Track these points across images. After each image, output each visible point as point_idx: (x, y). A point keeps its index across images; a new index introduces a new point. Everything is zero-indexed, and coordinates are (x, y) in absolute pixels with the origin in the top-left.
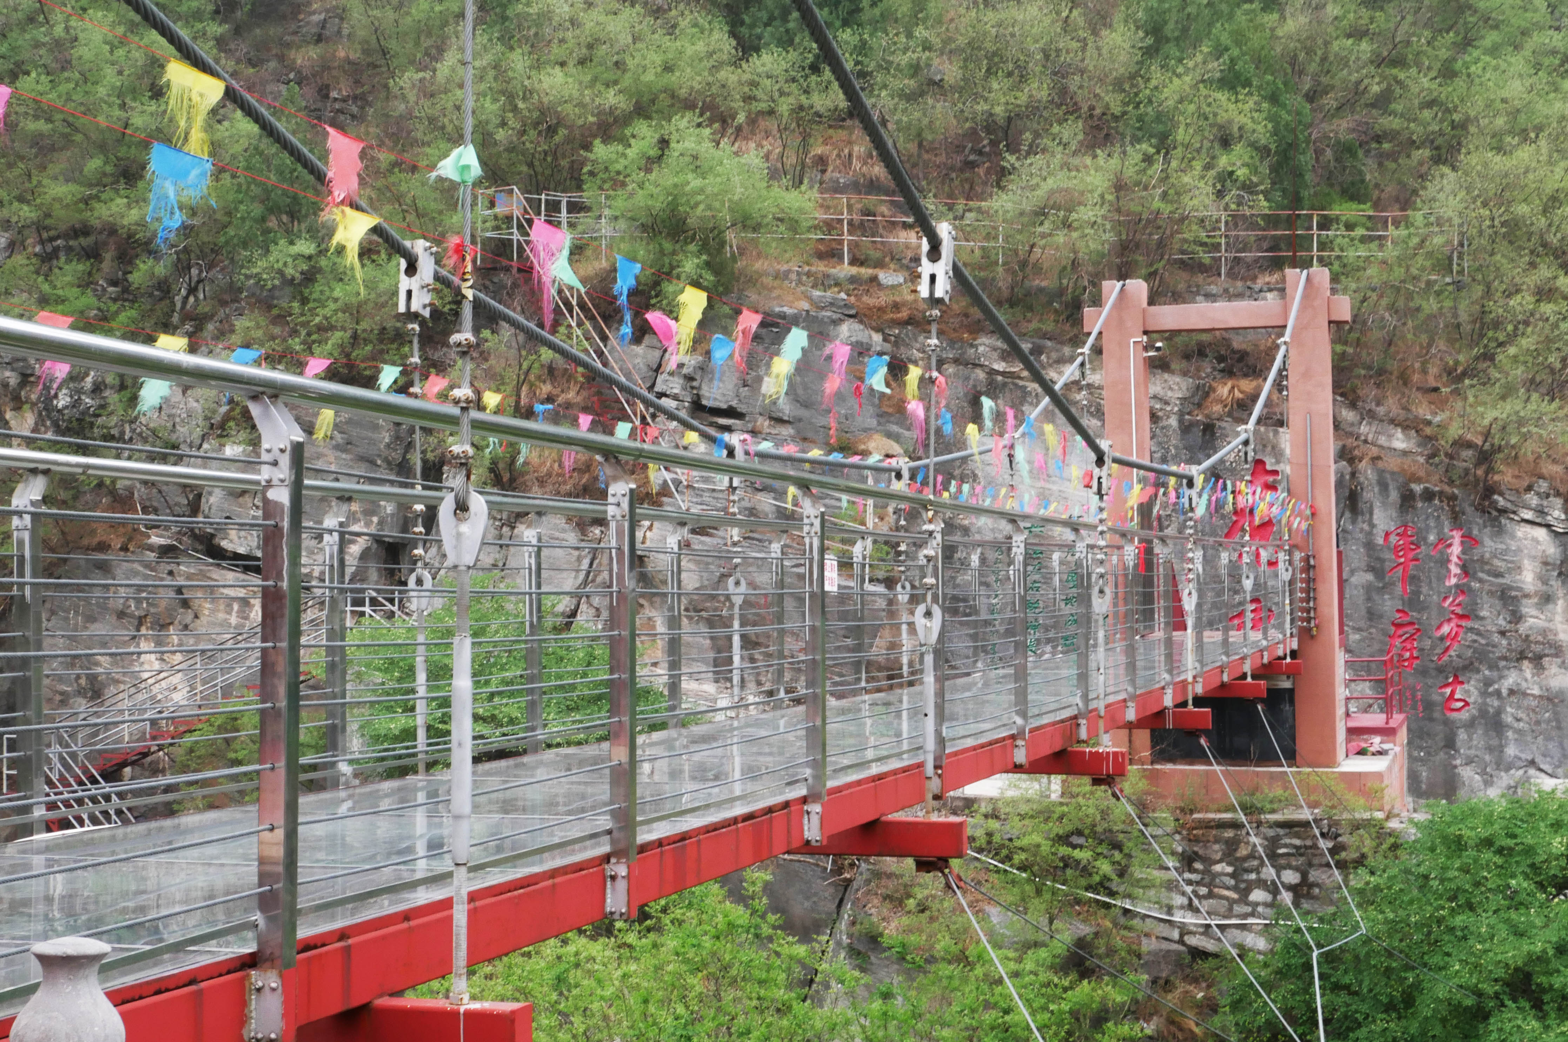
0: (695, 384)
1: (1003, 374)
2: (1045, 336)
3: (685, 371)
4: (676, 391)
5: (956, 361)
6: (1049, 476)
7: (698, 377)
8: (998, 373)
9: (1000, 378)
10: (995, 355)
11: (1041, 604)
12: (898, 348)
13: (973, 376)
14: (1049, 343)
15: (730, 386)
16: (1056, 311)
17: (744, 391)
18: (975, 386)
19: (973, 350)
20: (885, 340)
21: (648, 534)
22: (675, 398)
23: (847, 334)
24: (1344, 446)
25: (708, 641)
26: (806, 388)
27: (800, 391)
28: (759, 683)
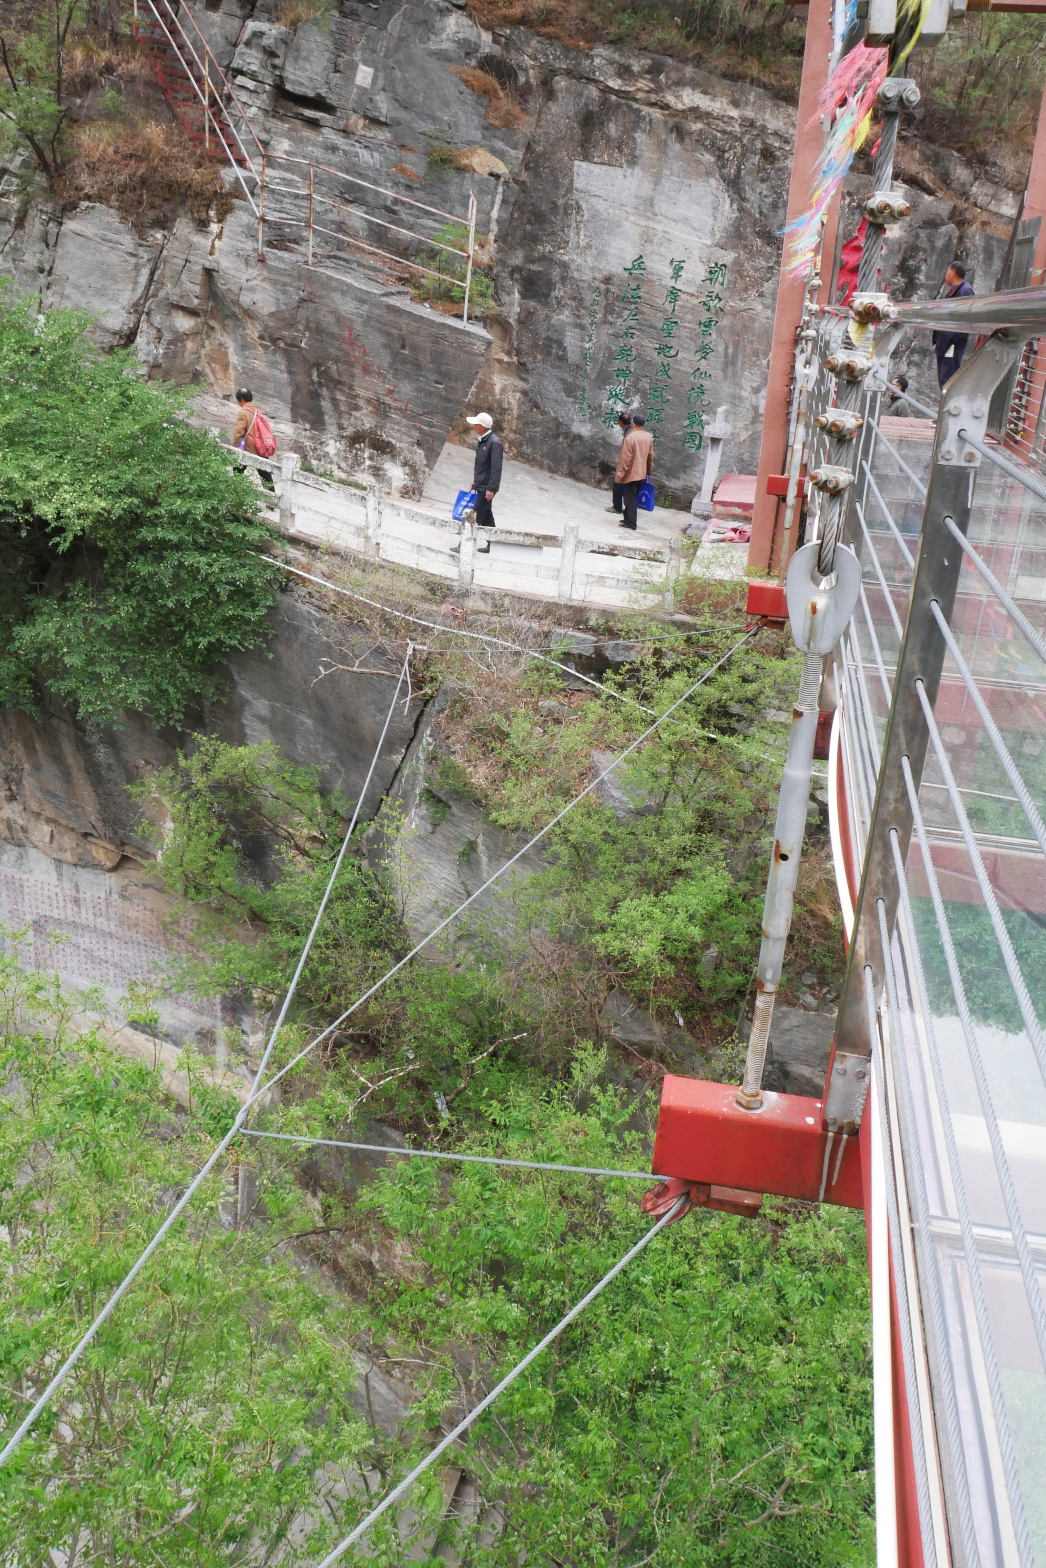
0: (277, 61)
1: (617, 93)
2: (668, 51)
3: (265, 42)
4: (254, 68)
5: (569, 73)
6: (655, 214)
7: (280, 52)
8: (612, 90)
9: (614, 98)
10: (611, 70)
11: (634, 352)
12: (508, 52)
13: (586, 92)
14: (670, 61)
15: (319, 70)
16: (677, 26)
17: (336, 78)
18: (586, 105)
19: (588, 62)
20: (495, 41)
21: (217, 243)
22: (253, 76)
23: (454, 29)
24: (955, 207)
25: (286, 376)
26: (407, 86)
27: (400, 89)
28: (341, 427)
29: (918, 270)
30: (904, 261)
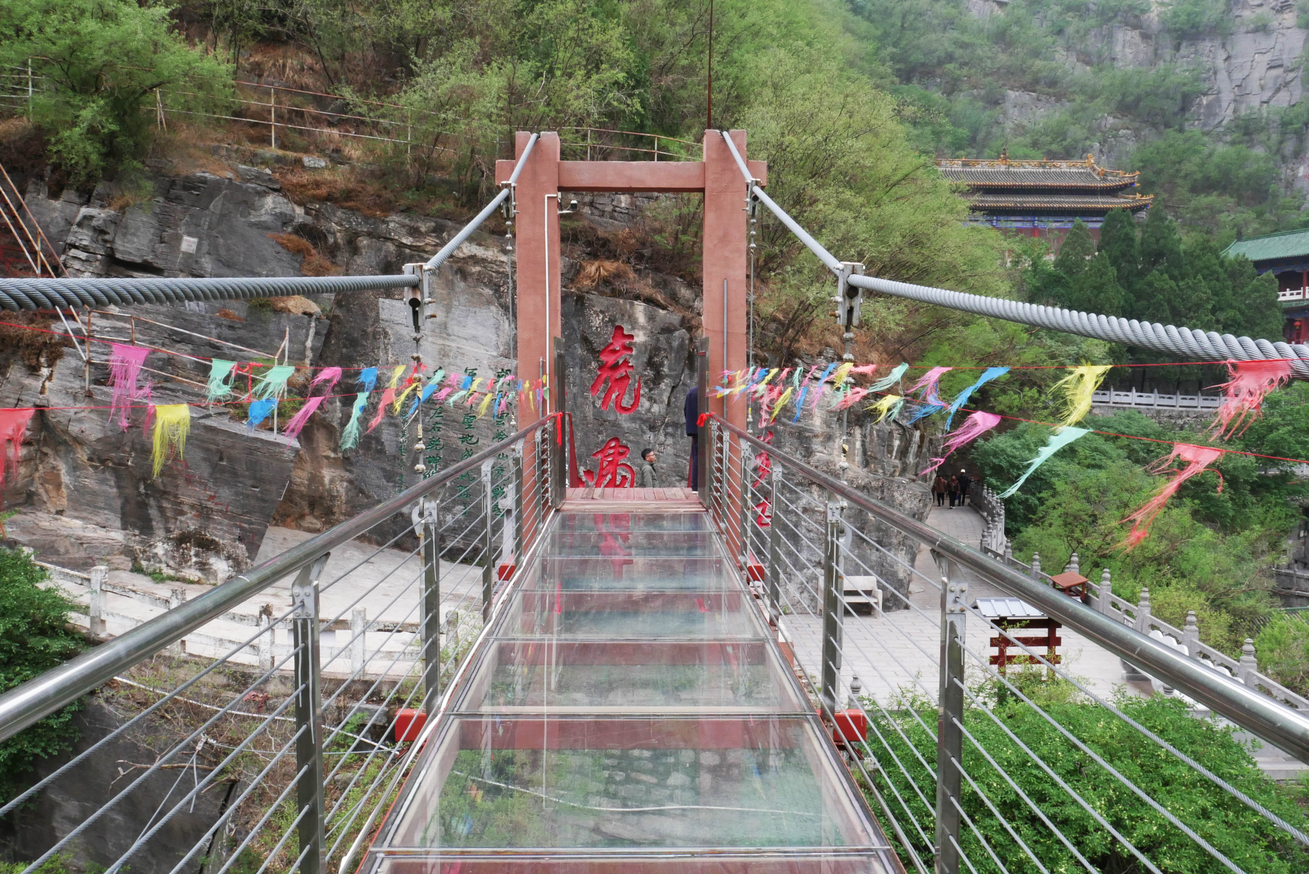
0: (107, 237)
1: (410, 247)
2: (447, 216)
3: (94, 223)
4: (85, 243)
5: (370, 235)
6: (449, 335)
7: (111, 229)
8: (406, 246)
9: (407, 251)
10: (404, 231)
11: (442, 442)
12: (318, 220)
13: (385, 247)
14: (450, 223)
15: (145, 242)
16: (455, 198)
17: (161, 248)
18: (386, 257)
19: (384, 226)
20: (307, 213)
21: (47, 384)
22: (85, 249)
23: (272, 205)
24: (684, 317)
25: (115, 490)
26: (228, 250)
27: (223, 252)
28: (168, 530)
29: (662, 364)
30: (650, 358)
